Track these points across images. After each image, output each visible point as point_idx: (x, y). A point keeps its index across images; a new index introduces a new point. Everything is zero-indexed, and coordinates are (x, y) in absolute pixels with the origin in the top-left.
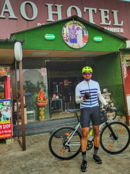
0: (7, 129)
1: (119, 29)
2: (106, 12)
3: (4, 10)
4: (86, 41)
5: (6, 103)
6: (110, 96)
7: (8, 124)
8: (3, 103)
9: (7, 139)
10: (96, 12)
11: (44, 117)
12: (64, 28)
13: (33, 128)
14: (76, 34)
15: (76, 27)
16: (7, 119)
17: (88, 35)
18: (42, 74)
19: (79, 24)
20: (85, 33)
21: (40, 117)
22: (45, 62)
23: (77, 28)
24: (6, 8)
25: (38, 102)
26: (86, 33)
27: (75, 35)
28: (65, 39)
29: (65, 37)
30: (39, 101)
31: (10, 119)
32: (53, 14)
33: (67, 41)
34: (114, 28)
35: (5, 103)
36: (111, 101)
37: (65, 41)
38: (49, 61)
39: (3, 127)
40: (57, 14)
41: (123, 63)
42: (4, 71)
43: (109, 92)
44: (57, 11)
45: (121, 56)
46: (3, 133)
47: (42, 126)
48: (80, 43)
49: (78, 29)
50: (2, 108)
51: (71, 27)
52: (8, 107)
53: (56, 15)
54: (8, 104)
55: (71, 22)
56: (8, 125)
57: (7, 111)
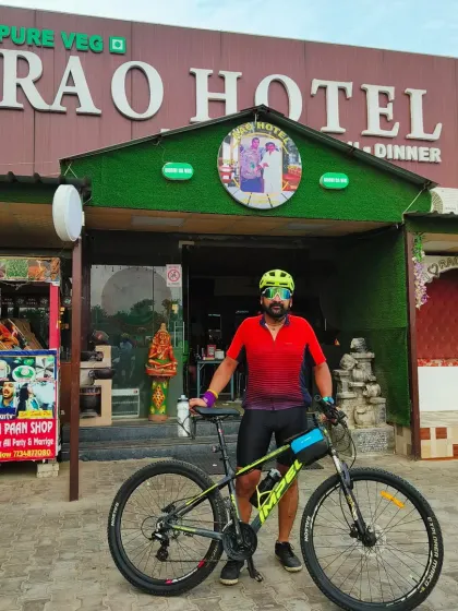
0: (41, 436)
1: (427, 149)
2: (384, 95)
3: (63, 88)
4: (292, 187)
5: (43, 361)
6: (373, 362)
7: (47, 420)
8: (34, 359)
9: (40, 462)
10: (349, 94)
11: (163, 410)
12: (225, 145)
13: (128, 438)
14: (261, 164)
15: (263, 142)
16: (45, 406)
17: (300, 167)
18: (168, 281)
19: (275, 132)
20: (291, 160)
21: (153, 410)
22: (180, 246)
23: (267, 145)
24: (70, 81)
25: (149, 364)
26: (297, 160)
27: (258, 166)
28: (226, 177)
29: (226, 174)
30: (151, 361)
31: (54, 408)
32: (210, 101)
33: (231, 183)
34: (409, 147)
35: (39, 359)
36: (374, 378)
37: (226, 185)
38: (192, 243)
39: (29, 428)
40: (224, 102)
41: (413, 259)
42: (41, 269)
43: (368, 348)
44: (223, 91)
45: (410, 237)
46: (30, 444)
47: (154, 437)
48: (274, 193)
49: (270, 147)
50: (31, 373)
51: (247, 141)
52: (49, 373)
53: (220, 105)
54: (48, 363)
55: (249, 126)
56: (44, 423)
57: (43, 382)
